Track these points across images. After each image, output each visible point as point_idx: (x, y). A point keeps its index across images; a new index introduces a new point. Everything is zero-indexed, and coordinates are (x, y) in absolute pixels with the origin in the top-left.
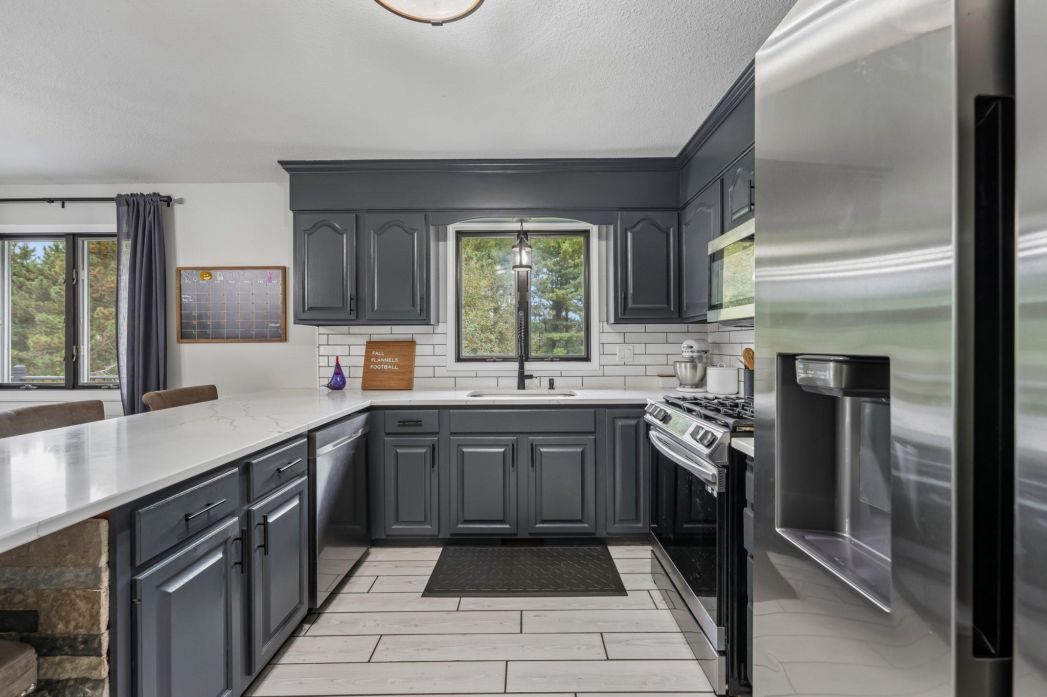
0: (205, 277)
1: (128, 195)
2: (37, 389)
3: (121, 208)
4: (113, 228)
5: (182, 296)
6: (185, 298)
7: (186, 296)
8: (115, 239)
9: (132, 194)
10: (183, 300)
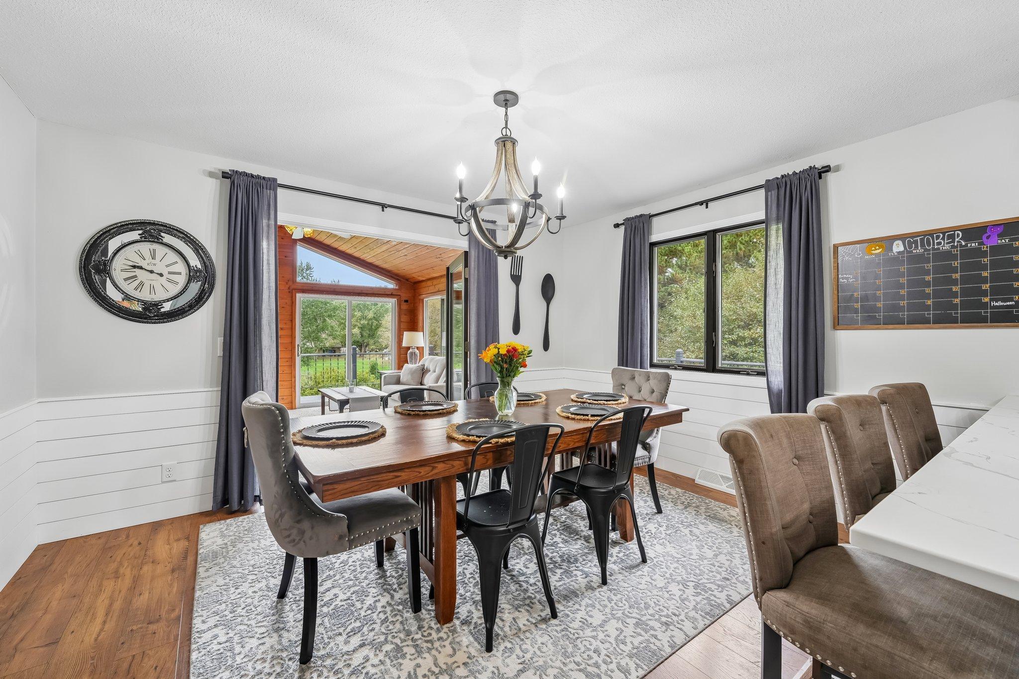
0: (873, 250)
1: (777, 178)
2: (682, 369)
3: (770, 193)
4: (761, 216)
5: (840, 276)
6: (843, 278)
7: (845, 276)
8: (763, 226)
9: (782, 176)
10: (841, 280)
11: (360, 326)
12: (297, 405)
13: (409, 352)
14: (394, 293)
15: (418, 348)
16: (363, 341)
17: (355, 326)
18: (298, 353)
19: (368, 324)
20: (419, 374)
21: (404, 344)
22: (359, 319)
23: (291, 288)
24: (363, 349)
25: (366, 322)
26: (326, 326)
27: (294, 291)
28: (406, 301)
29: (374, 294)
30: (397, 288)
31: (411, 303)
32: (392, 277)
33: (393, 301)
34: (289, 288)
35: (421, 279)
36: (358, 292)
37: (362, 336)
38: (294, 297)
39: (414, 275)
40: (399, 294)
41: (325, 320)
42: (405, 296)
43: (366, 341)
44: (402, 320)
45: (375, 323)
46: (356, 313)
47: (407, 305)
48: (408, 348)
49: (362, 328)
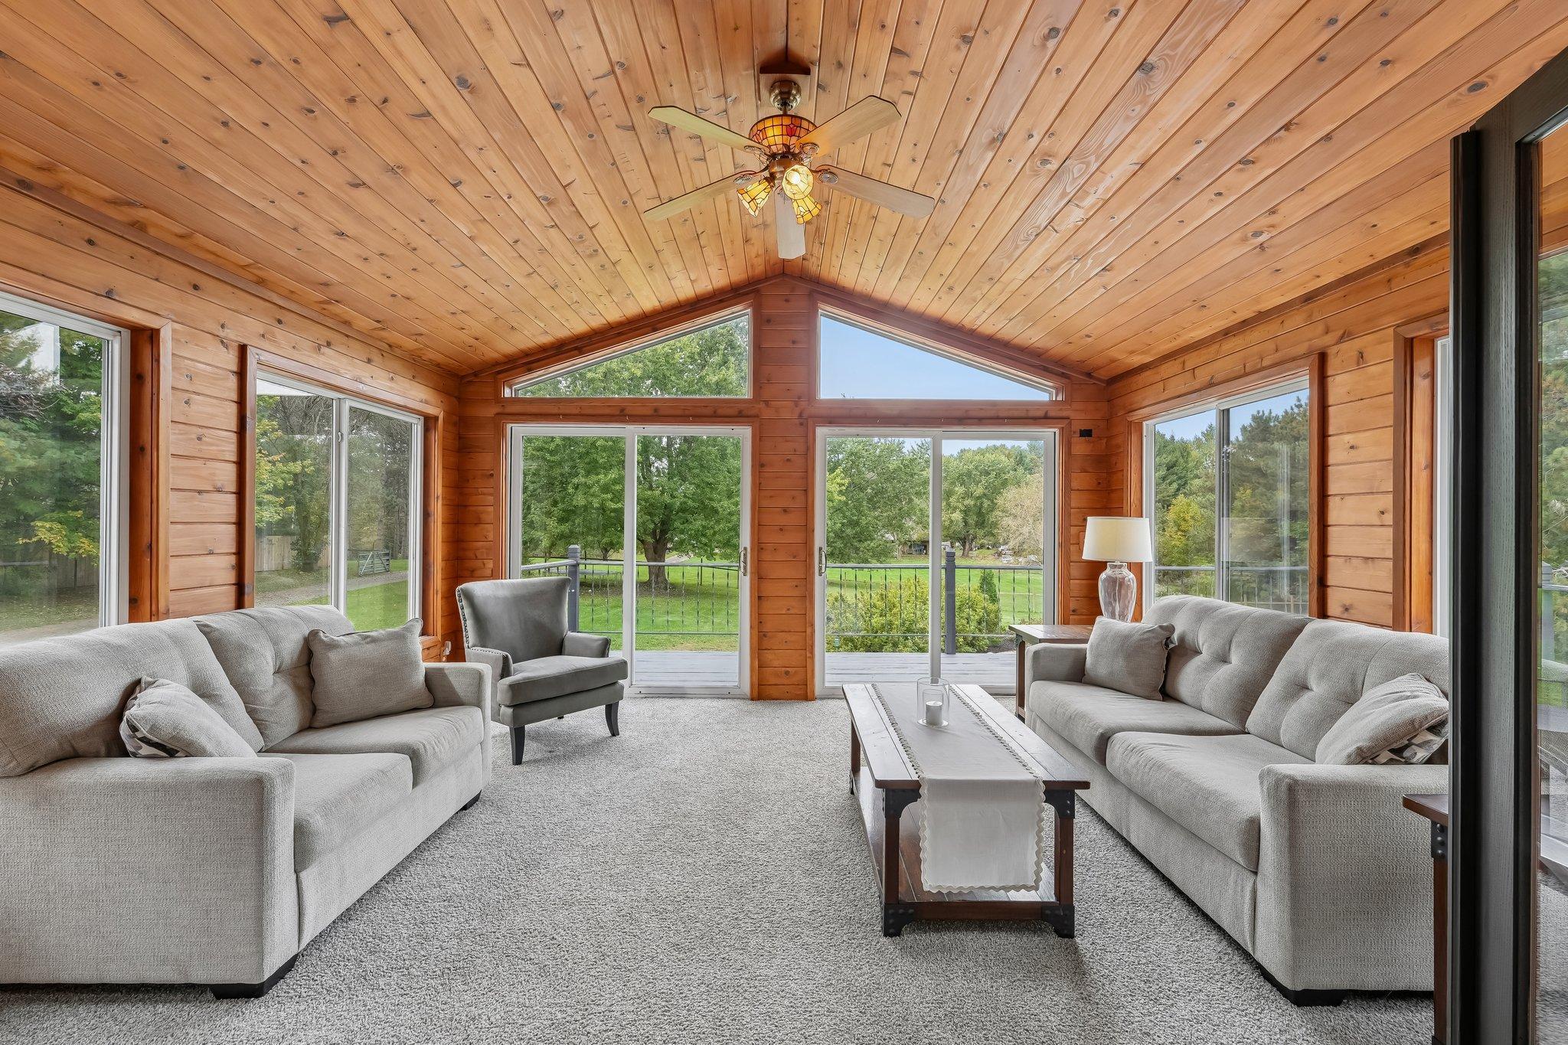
11: (963, 508)
12: (818, 691)
13: (1103, 576)
14: (1051, 414)
15: (1130, 566)
16: (968, 532)
17: (955, 509)
18: (820, 568)
19: (975, 505)
20: (1157, 657)
21: (1088, 554)
22: (963, 498)
23: (805, 415)
24: (967, 544)
25: (972, 503)
26: (913, 508)
27: (810, 422)
28: (1086, 433)
29: (998, 418)
30: (1060, 398)
31: (1100, 438)
32: (1046, 369)
33: (1048, 435)
34: (800, 415)
35: (1137, 360)
36: (958, 414)
37: (966, 523)
38: (810, 435)
39: (1114, 353)
40: (1064, 414)
41: (911, 500)
42: (1081, 419)
43: (971, 532)
44: (1075, 485)
45: (986, 503)
46: (957, 489)
47: (1089, 442)
48: (1101, 566)
49: (966, 512)
